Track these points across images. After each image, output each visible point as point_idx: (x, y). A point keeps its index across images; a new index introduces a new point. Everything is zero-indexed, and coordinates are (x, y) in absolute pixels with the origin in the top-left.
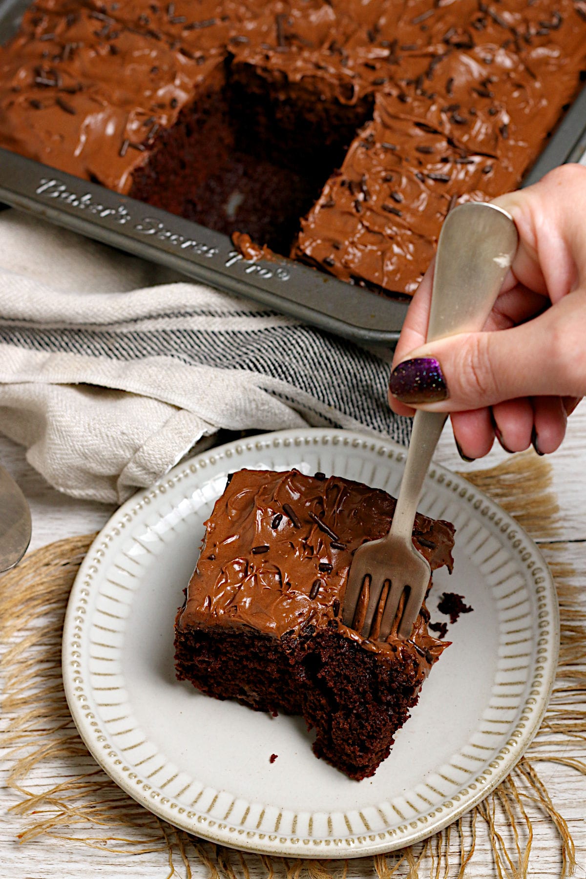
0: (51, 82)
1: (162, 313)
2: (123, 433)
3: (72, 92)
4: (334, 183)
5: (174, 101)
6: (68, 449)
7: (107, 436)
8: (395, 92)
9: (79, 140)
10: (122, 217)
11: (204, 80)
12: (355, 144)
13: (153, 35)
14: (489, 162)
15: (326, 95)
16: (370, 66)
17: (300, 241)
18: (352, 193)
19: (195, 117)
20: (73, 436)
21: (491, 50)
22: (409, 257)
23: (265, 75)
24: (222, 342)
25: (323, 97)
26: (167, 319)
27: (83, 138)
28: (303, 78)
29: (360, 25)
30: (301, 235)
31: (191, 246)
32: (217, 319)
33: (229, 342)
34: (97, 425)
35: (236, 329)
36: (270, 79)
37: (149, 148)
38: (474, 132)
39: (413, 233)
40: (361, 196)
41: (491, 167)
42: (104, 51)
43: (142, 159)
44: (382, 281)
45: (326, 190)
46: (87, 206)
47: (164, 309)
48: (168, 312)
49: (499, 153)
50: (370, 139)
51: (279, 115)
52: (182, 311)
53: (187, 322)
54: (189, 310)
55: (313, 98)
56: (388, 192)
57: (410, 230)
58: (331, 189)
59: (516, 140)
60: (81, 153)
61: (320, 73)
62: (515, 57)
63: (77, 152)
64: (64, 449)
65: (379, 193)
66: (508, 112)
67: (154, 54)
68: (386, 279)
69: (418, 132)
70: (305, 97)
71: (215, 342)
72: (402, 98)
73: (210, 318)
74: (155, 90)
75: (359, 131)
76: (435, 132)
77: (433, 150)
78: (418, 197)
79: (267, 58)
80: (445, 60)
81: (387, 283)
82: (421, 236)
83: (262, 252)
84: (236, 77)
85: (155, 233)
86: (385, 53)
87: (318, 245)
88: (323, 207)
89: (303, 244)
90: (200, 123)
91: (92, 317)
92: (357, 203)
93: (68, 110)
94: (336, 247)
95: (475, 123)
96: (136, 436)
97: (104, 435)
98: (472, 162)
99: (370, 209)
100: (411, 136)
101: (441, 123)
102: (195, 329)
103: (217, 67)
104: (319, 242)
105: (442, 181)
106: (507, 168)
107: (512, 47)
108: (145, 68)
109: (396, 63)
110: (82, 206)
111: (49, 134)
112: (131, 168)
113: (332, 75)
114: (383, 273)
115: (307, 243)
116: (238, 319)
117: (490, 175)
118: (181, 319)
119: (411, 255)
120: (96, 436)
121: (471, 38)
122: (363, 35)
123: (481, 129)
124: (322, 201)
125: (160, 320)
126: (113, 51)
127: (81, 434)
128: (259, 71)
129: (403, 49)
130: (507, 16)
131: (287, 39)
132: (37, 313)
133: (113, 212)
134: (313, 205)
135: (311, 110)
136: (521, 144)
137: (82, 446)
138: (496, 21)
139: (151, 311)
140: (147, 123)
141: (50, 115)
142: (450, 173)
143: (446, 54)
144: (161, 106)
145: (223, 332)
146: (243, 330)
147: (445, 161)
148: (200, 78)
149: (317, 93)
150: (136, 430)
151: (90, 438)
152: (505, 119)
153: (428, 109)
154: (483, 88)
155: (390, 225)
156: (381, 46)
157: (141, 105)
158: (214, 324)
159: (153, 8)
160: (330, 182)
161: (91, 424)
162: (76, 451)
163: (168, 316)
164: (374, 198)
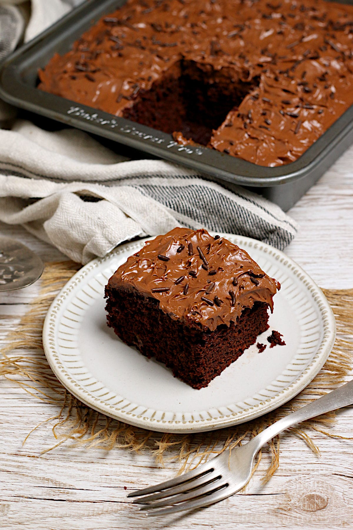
0: (84, 69)
1: (134, 176)
2: (99, 218)
3: (94, 72)
4: (234, 114)
5: (150, 78)
6: (63, 219)
7: (89, 217)
8: (272, 76)
9: (95, 94)
10: (113, 124)
11: (168, 69)
12: (247, 97)
13: (143, 48)
14: (322, 108)
15: (235, 78)
16: (260, 65)
17: (212, 141)
18: (243, 120)
19: (162, 90)
20: (69, 213)
21: (329, 60)
22: (272, 150)
23: (202, 68)
24: (167, 192)
25: (233, 80)
26: (137, 179)
27: (98, 93)
28: (223, 68)
29: (257, 48)
30: (212, 138)
31: (149, 138)
32: (165, 179)
33: (171, 192)
34: (84, 211)
35: (175, 185)
36: (204, 70)
37: (134, 99)
38: (315, 96)
39: (275, 139)
40: (248, 121)
41: (323, 111)
42: (115, 55)
43: (130, 104)
44: (255, 161)
45: (228, 117)
46: (94, 119)
47: (135, 174)
48: (138, 175)
49: (328, 105)
50: (257, 96)
51: (209, 94)
52: (146, 175)
53: (149, 181)
54: (149, 174)
55: (228, 81)
56: (263, 120)
57: (274, 137)
58: (231, 117)
59: (339, 100)
60: (97, 100)
61: (232, 66)
62: (342, 64)
63: (94, 100)
64: (61, 219)
65: (258, 120)
66: (335, 87)
67: (142, 57)
68: (257, 161)
69: (284, 94)
70: (224, 81)
71: (163, 191)
72: (276, 79)
73: (161, 179)
74: (139, 73)
75: (251, 92)
76: (293, 94)
77: (291, 102)
78: (280, 123)
79: (203, 58)
80: (302, 63)
81: (258, 162)
82: (279, 140)
83: (189, 142)
84: (187, 72)
85: (130, 132)
86: (269, 59)
87: (221, 144)
88: (226, 126)
89: (213, 142)
90: (165, 95)
91: (95, 177)
92: (245, 124)
93: (91, 80)
94: (231, 144)
95: (316, 91)
96: (106, 221)
97: (87, 217)
98: (312, 109)
99: (253, 127)
100: (279, 96)
101: (297, 90)
102: (154, 184)
103: (175, 63)
104: (222, 142)
105: (295, 117)
106: (332, 112)
107: (341, 60)
108: (136, 62)
109: (275, 64)
110: (92, 119)
111: (79, 91)
112: (122, 108)
113: (239, 68)
114: (256, 157)
115: (215, 142)
116: (176, 179)
117: (323, 115)
118: (145, 179)
119: (274, 149)
120: (82, 216)
121: (318, 54)
122: (259, 52)
123: (319, 95)
124: (226, 122)
125: (134, 180)
126: (120, 55)
127: (74, 213)
128: (199, 66)
129: (280, 58)
130: (339, 46)
131: (216, 53)
132: (65, 173)
133: (108, 122)
134: (220, 125)
135: (226, 89)
136: (341, 102)
137: (72, 219)
138: (332, 48)
139: (128, 174)
140: (134, 87)
141: (81, 82)
142: (299, 112)
143: (303, 60)
144: (143, 79)
145: (169, 187)
146: (179, 186)
147: (297, 107)
148: (165, 69)
149: (230, 78)
150: (106, 218)
151: (78, 216)
152: (333, 89)
153: (290, 83)
154: (323, 78)
155: (262, 134)
156: (268, 56)
157: (131, 78)
158: (164, 182)
159: (145, 38)
160: (231, 113)
161: (81, 210)
162: (67, 221)
163: (138, 177)
164: (255, 122)
